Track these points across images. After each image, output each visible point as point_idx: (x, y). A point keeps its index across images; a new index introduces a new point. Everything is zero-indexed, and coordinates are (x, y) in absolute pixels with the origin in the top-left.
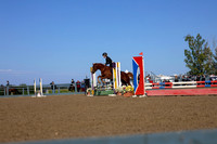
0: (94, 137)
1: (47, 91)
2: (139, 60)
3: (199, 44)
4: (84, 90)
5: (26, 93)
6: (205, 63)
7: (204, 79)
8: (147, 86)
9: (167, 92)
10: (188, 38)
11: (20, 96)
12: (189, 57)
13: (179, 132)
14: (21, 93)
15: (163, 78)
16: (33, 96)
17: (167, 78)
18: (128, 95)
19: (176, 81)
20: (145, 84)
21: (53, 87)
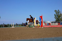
0: (29, 39)
1: (15, 26)
2: (41, 17)
3: (59, 13)
4: (26, 26)
5: (9, 27)
6: (60, 18)
7: (60, 23)
8: (44, 24)
9: (49, 26)
10: (55, 11)
11: (7, 27)
12: (56, 16)
13: (53, 38)
14: (8, 27)
15: (48, 22)
16: (11, 27)
17: (49, 22)
18: (38, 27)
19: (52, 23)
20: (43, 24)
21: (17, 25)
